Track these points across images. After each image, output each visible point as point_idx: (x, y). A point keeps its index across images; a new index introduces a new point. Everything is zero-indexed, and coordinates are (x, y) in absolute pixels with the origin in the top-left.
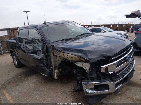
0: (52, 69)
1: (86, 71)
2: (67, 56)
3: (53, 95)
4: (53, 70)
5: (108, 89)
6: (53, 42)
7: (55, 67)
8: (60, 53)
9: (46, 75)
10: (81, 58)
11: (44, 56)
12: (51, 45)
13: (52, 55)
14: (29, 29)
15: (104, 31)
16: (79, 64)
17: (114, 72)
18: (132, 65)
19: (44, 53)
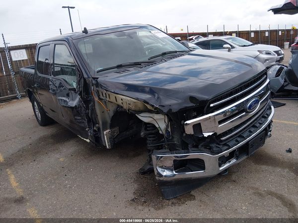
0: (99, 129)
1: (160, 132)
2: (122, 99)
3: (100, 180)
4: (101, 130)
5: (203, 168)
6: (97, 72)
7: (104, 123)
8: (109, 95)
9: (88, 141)
10: (146, 104)
11: (80, 101)
12: (94, 78)
13: (96, 99)
14: (55, 45)
15: (231, 46)
16: (145, 118)
17: (215, 134)
18: (263, 119)
19: (80, 94)
